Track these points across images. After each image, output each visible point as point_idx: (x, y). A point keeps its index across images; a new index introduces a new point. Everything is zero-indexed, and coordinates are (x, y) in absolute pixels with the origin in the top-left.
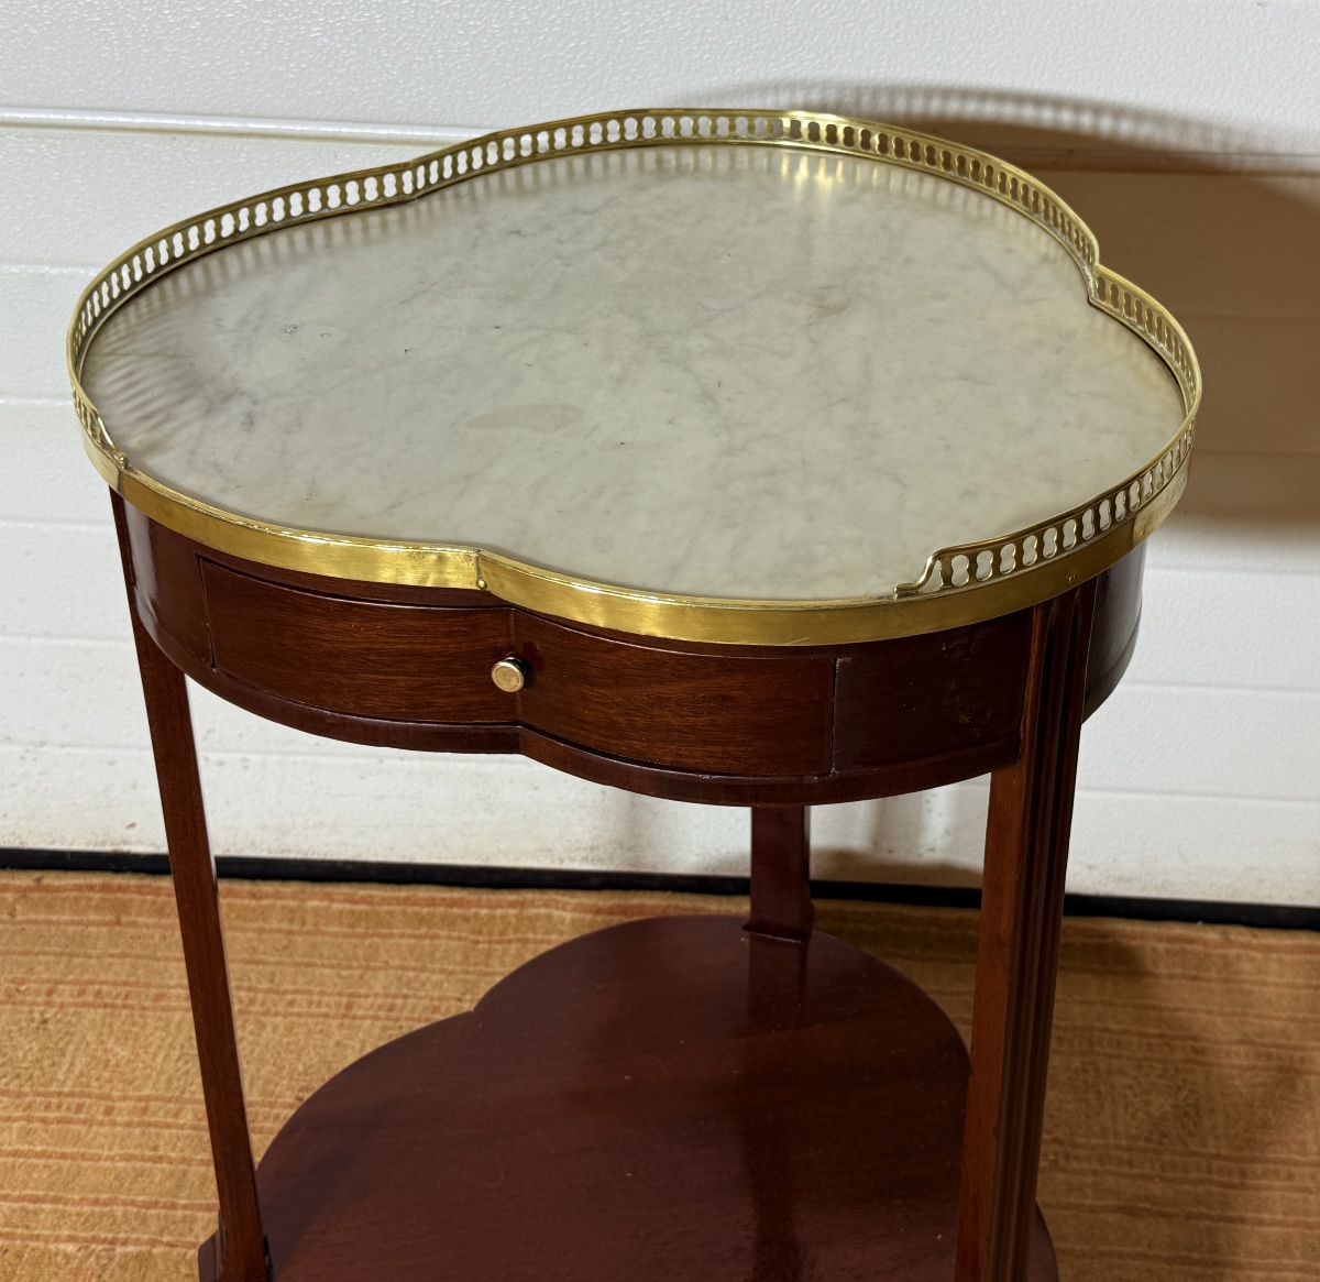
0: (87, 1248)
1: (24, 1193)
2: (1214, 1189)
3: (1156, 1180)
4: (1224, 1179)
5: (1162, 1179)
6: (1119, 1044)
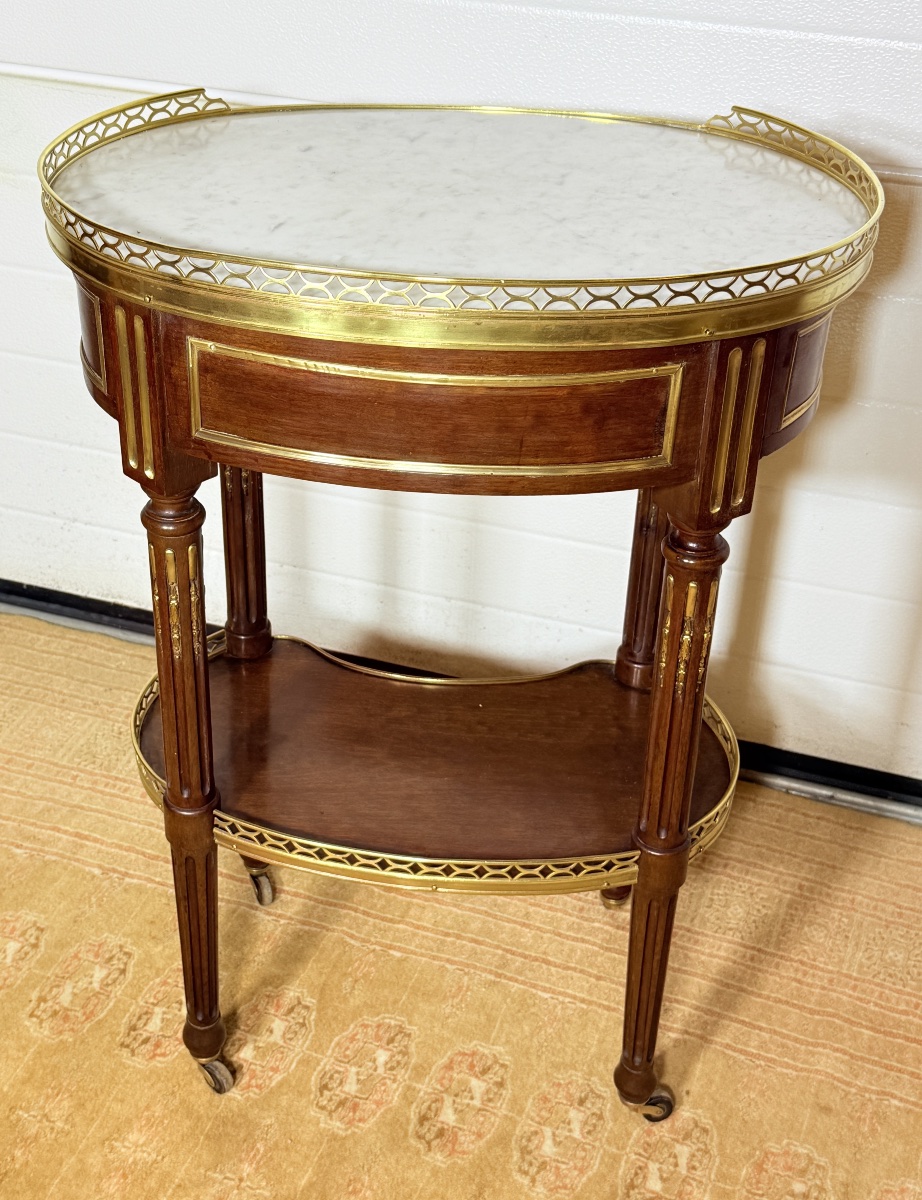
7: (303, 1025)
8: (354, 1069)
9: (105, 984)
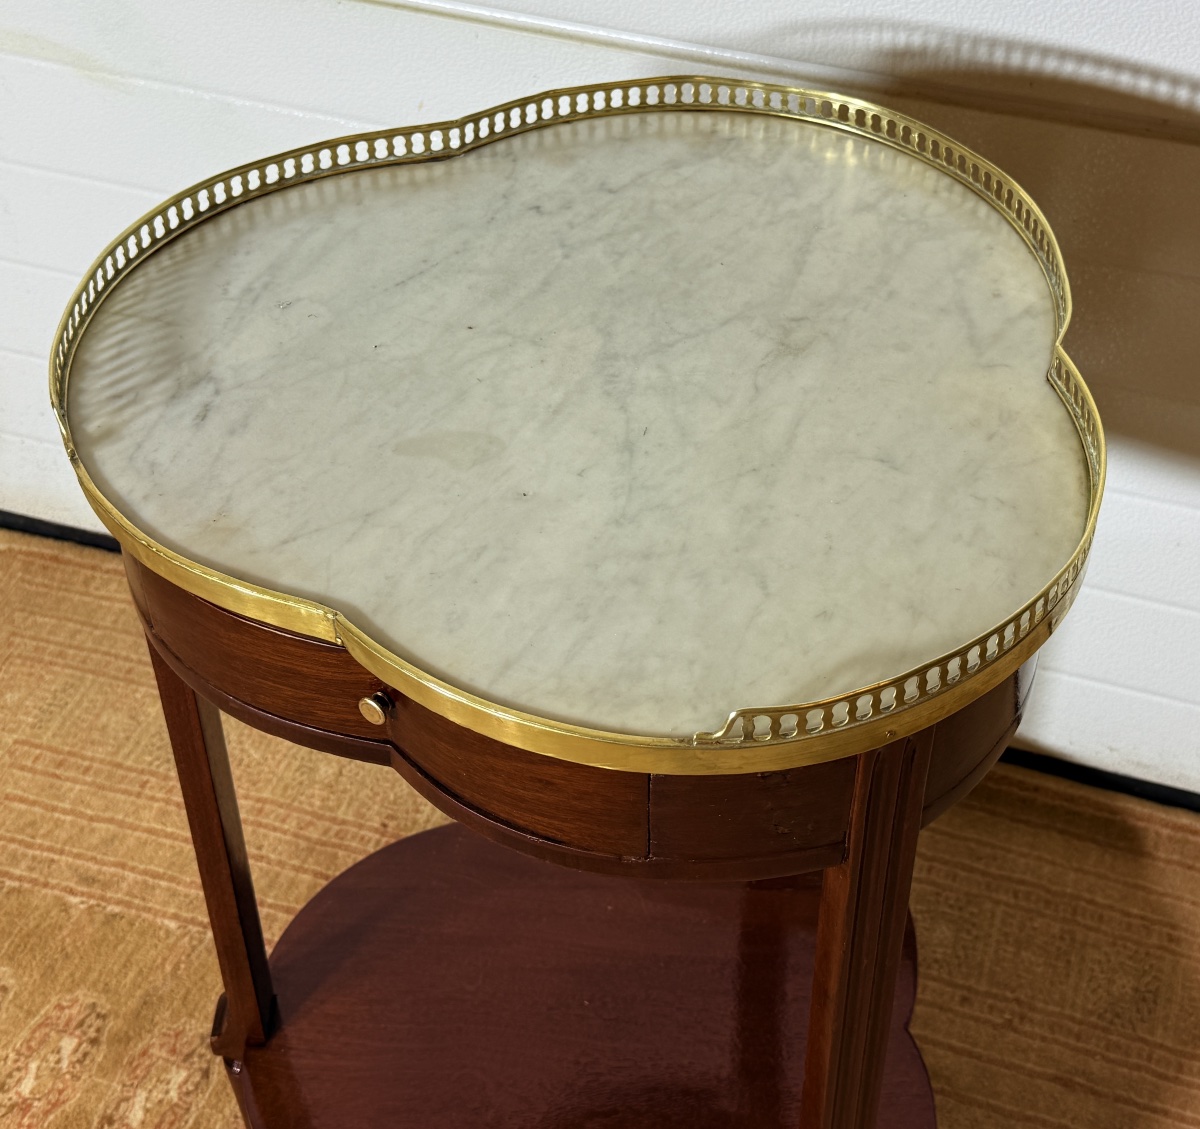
0: (185, 927)
1: (148, 867)
2: (1148, 1077)
3: (1098, 1057)
4: (1161, 1070)
5: (1104, 1057)
6: (1101, 918)
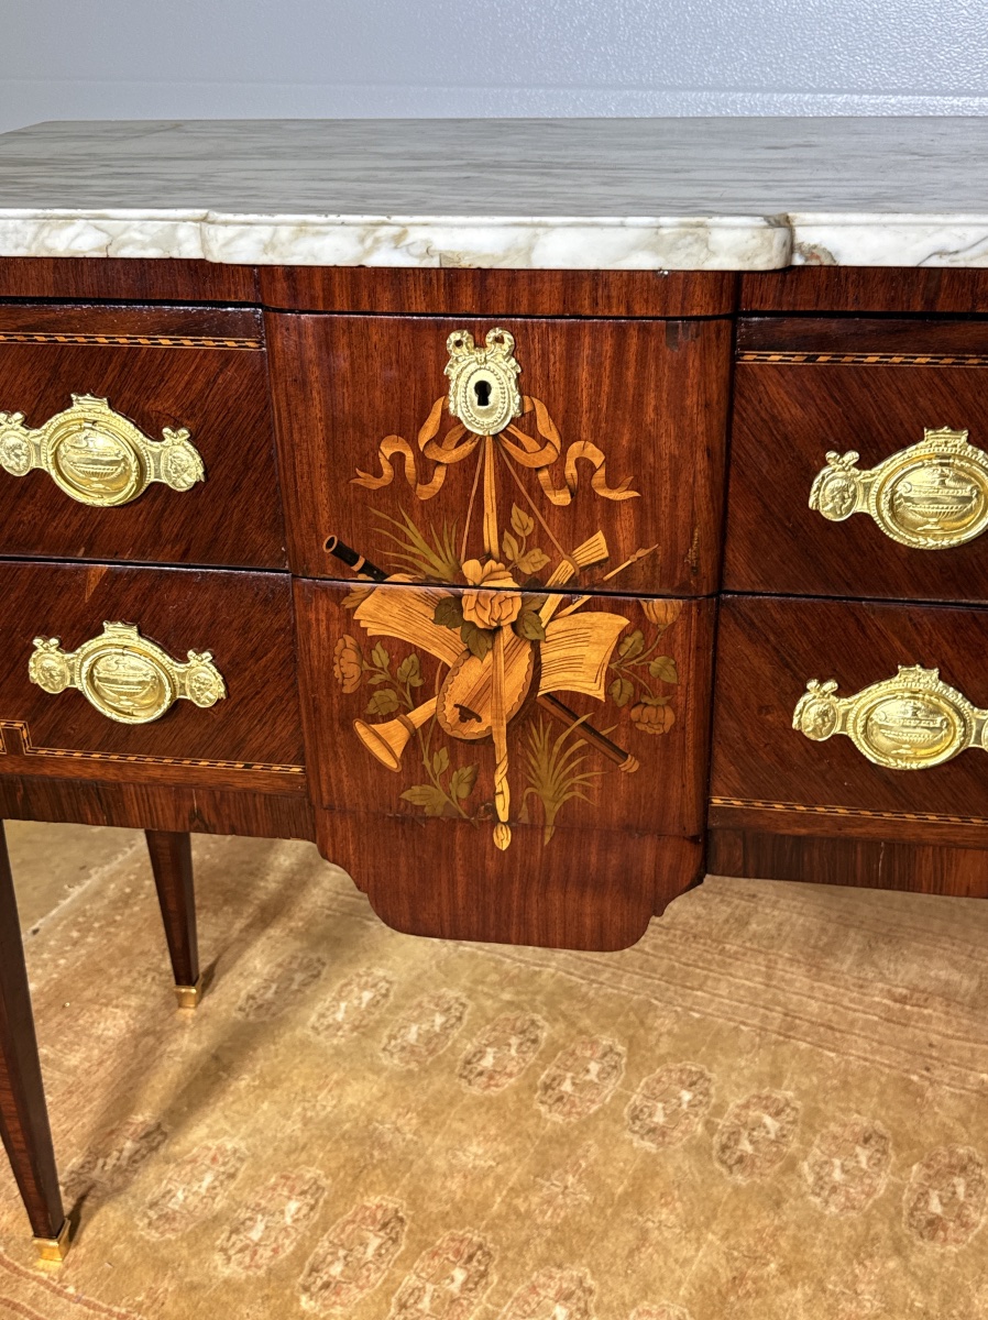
7: (615, 1067)
8: (660, 1105)
9: (444, 1027)
